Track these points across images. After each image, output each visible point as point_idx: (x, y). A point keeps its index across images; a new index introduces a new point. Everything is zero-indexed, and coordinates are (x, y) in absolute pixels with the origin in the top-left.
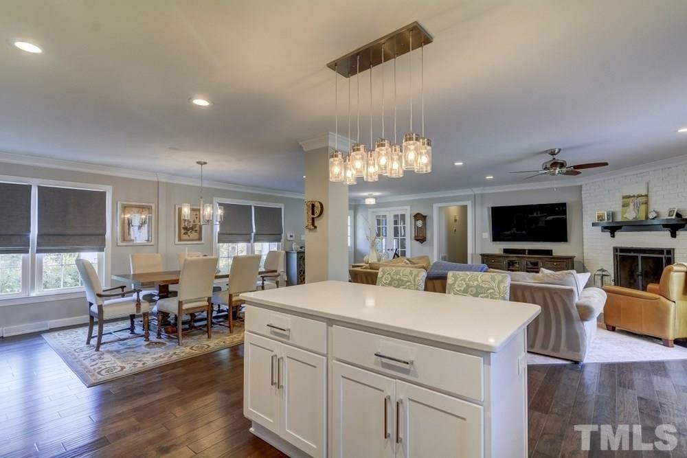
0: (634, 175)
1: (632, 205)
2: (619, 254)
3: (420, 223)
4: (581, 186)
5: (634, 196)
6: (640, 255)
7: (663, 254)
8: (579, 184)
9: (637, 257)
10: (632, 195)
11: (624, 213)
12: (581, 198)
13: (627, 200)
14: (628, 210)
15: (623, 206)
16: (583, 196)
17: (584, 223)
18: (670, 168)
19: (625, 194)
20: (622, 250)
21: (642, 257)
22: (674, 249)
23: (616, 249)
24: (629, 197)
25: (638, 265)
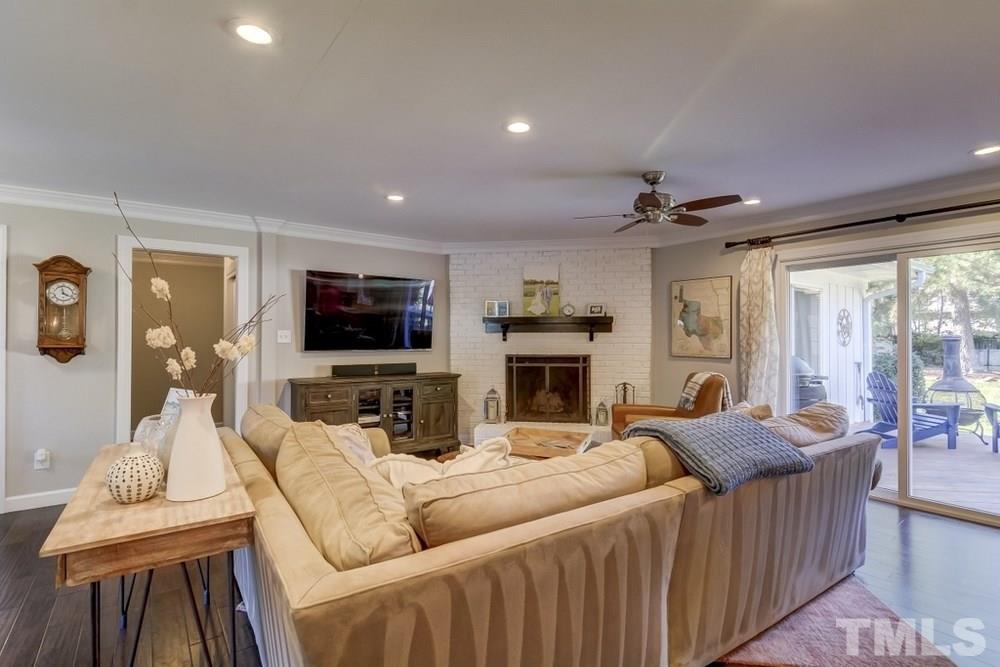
0: (539, 252)
1: (539, 294)
2: (515, 365)
3: (63, 293)
4: (447, 257)
5: (542, 282)
6: (548, 366)
7: (578, 362)
8: (445, 252)
9: (544, 368)
10: (539, 280)
11: (526, 305)
12: (447, 276)
13: (530, 286)
14: (534, 302)
15: (526, 295)
16: (451, 273)
17: (452, 317)
18: (588, 250)
19: (527, 279)
20: (521, 359)
21: (550, 368)
22: (589, 356)
23: (509, 359)
24: (535, 283)
25: (544, 379)
